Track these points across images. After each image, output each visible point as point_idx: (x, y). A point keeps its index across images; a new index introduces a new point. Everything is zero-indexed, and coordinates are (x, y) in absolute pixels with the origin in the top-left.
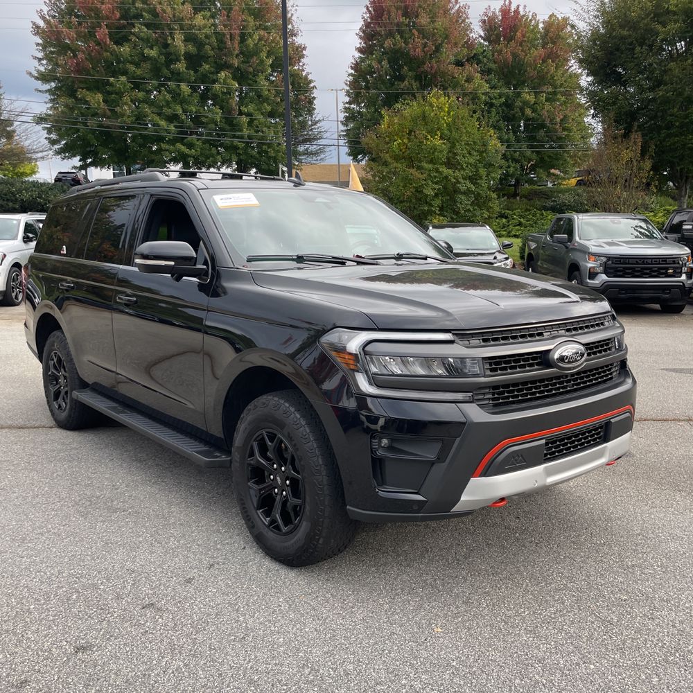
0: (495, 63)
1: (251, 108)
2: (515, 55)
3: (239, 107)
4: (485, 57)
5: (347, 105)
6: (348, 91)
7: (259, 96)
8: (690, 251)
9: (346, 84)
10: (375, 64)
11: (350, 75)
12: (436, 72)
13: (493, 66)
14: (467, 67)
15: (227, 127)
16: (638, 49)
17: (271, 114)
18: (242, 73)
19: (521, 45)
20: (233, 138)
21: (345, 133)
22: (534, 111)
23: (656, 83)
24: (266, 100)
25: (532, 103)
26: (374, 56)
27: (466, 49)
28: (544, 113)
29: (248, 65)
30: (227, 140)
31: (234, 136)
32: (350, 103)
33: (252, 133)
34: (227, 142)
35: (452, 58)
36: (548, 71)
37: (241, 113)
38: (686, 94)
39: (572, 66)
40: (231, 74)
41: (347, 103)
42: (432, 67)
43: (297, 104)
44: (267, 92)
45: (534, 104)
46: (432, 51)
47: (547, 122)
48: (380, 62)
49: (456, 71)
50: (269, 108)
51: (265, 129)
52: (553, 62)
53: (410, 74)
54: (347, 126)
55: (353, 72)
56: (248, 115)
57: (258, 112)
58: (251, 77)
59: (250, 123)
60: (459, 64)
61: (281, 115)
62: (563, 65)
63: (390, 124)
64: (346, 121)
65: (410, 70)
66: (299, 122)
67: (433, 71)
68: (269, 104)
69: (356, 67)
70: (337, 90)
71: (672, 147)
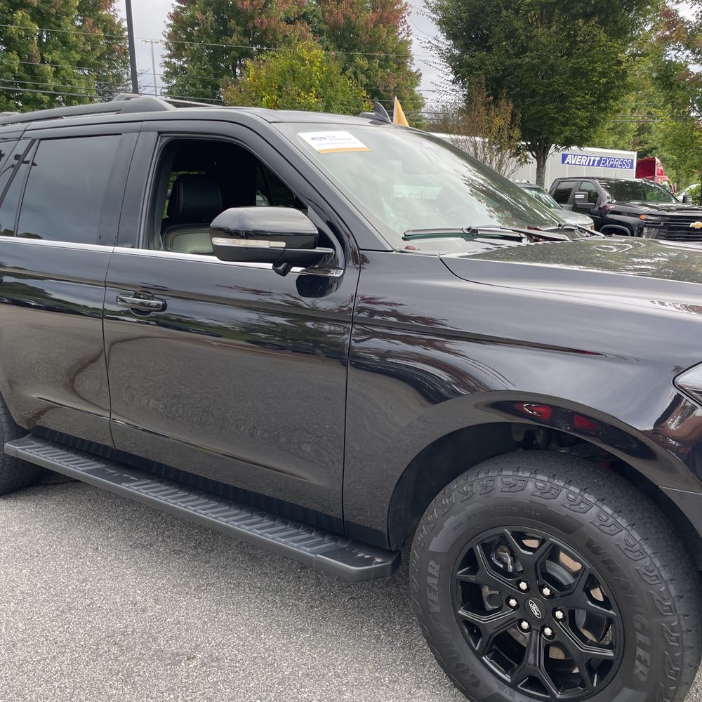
0: (326, 23)
1: (56, 55)
2: (345, 16)
3: (41, 55)
4: (315, 16)
5: (167, 60)
6: (166, 44)
7: (65, 43)
8: (592, 221)
9: (165, 36)
10: (198, 15)
11: (169, 26)
12: (266, 29)
13: (323, 26)
14: (299, 25)
15: (28, 77)
16: (504, 13)
17: (80, 65)
18: (42, 15)
19: (351, 7)
20: (36, 89)
21: (167, 90)
22: (368, 77)
23: (521, 50)
24: (74, 47)
25: (365, 69)
26: (197, 6)
27: (296, 7)
28: (378, 79)
29: (49, 5)
30: (28, 92)
31: (37, 87)
32: (170, 57)
33: (59, 84)
34: (29, 94)
35: (282, 15)
36: (380, 37)
37: (43, 61)
38: (550, 62)
39: (401, 33)
40: (30, 15)
41: (166, 57)
42: (262, 23)
43: (110, 54)
44: (75, 39)
45: (367, 70)
46: (261, 5)
47: (381, 89)
48: (204, 13)
49: (289, 29)
50: (78, 57)
51: (74, 81)
52: (384, 27)
53: (239, 28)
54: (168, 82)
55: (172, 22)
56: (53, 63)
57: (64, 61)
58: (53, 19)
59: (56, 74)
60: (289, 22)
61: (91, 66)
62: (393, 32)
63: (257, 77)
64: (167, 76)
65: (237, 25)
66: (114, 76)
67: (264, 28)
68: (77, 53)
69: (176, 17)
70: (151, 42)
71: (536, 116)
